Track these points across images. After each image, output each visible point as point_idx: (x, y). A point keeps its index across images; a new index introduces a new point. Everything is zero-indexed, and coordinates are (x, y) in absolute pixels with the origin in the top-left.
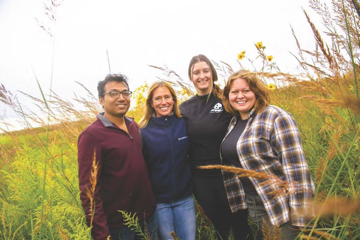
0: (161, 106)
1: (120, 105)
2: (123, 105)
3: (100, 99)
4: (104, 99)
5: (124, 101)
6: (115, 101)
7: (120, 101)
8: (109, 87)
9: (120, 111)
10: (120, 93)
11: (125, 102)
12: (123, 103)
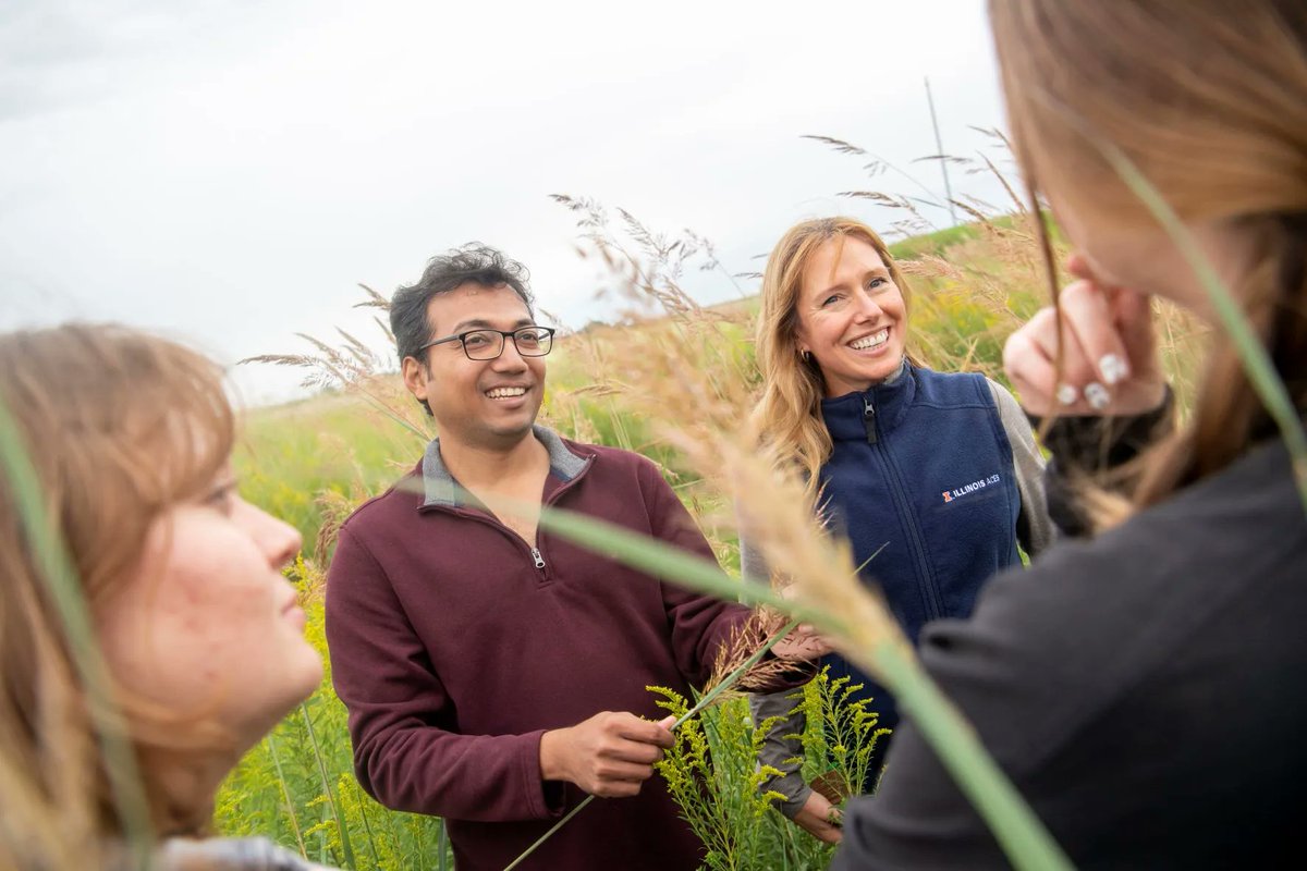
0: (855, 332)
1: (506, 387)
2: (520, 387)
3: (409, 367)
4: (428, 367)
5: (520, 372)
6: (480, 374)
7: (506, 373)
8: (448, 314)
9: (503, 422)
10: (505, 335)
11: (527, 379)
12: (514, 383)
